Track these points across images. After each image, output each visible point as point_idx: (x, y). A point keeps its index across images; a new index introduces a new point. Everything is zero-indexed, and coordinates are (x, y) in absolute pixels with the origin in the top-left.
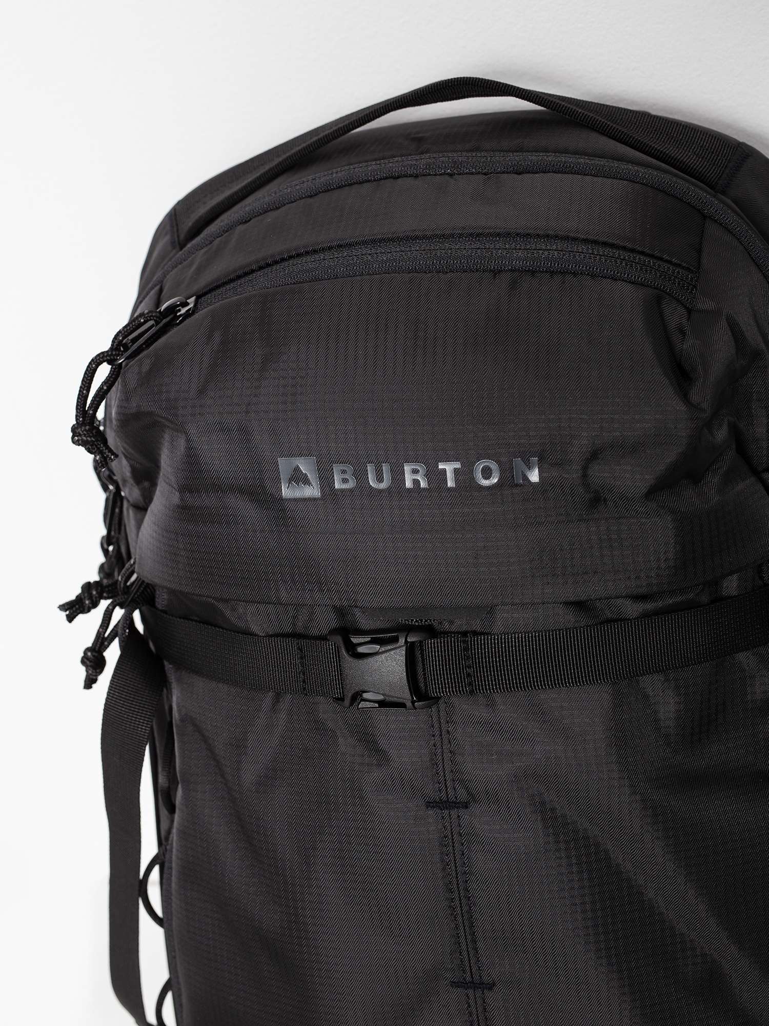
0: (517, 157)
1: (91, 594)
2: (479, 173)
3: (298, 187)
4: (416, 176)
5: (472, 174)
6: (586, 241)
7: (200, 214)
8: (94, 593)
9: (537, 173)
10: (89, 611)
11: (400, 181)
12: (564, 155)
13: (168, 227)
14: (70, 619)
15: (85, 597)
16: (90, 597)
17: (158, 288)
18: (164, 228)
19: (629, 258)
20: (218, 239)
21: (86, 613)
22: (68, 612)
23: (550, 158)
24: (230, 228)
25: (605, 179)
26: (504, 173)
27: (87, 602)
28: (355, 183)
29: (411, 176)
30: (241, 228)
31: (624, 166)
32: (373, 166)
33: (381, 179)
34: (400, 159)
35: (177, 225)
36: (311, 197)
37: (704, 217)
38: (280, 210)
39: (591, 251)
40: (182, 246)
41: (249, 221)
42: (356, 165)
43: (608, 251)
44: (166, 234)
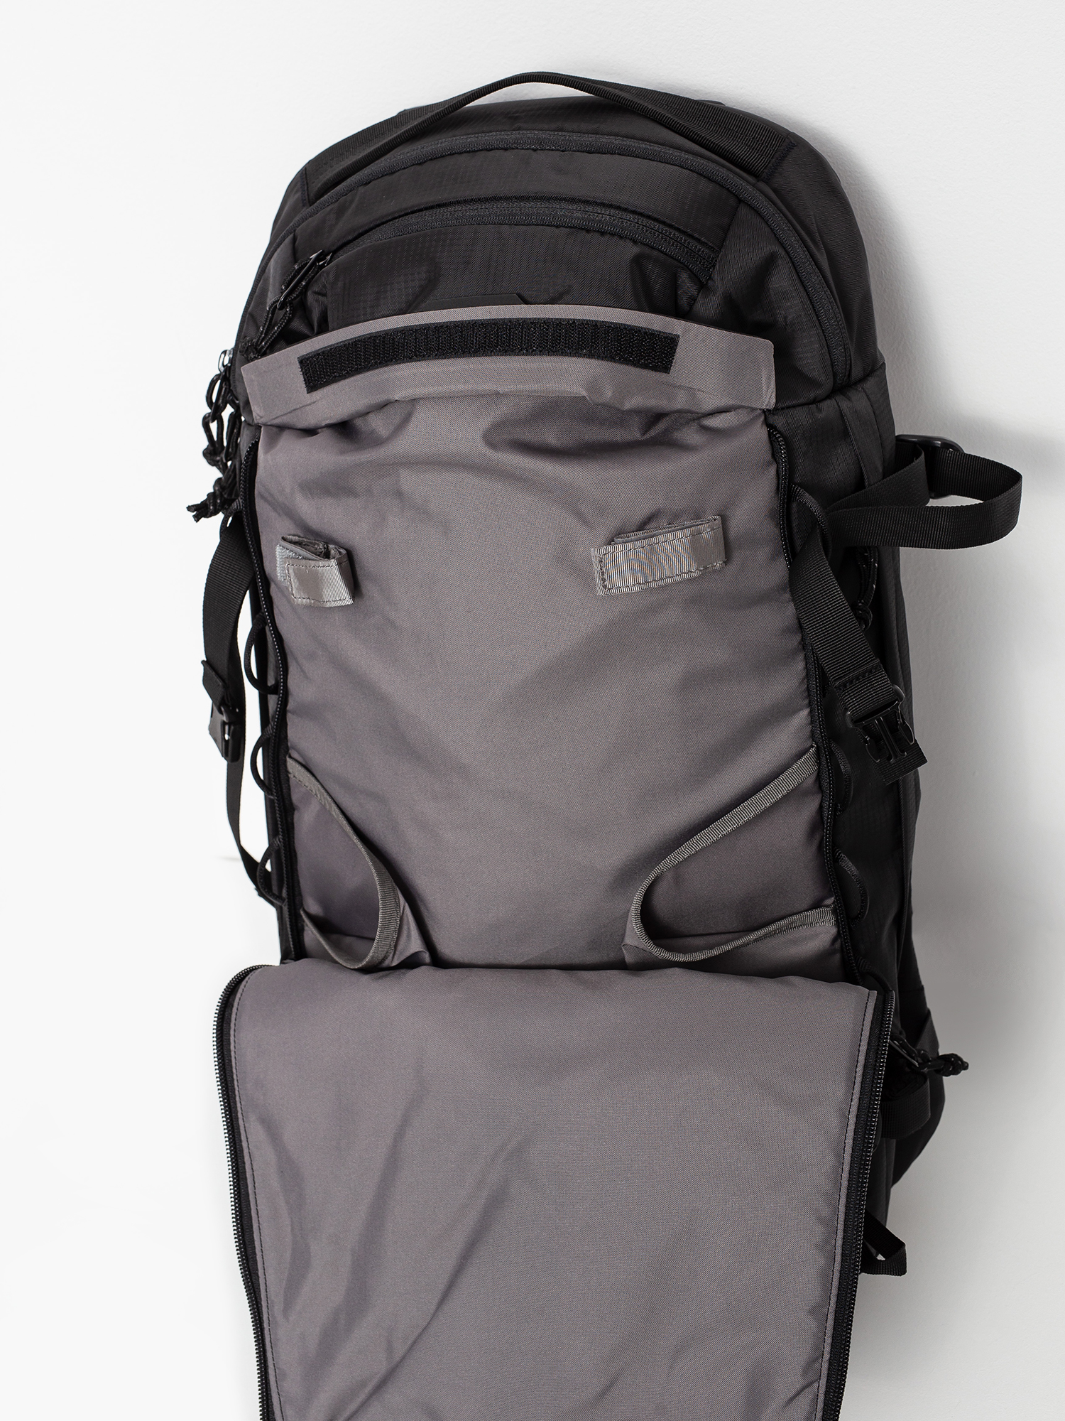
0: (591, 138)
1: (216, 502)
2: (558, 150)
3: (408, 155)
4: (506, 149)
5: (553, 150)
6: (634, 212)
7: (328, 177)
8: (219, 501)
9: (605, 154)
10: (211, 516)
11: (491, 153)
12: (630, 140)
13: (299, 185)
14: (197, 518)
15: (210, 503)
16: (215, 504)
17: (291, 236)
18: (295, 185)
19: (666, 233)
20: (343, 198)
21: (208, 517)
22: (195, 513)
23: (617, 141)
24: (351, 189)
25: (659, 163)
26: (578, 151)
27: (211, 508)
28: (456, 153)
29: (502, 149)
30: (361, 189)
31: (677, 153)
32: (472, 139)
33: (478, 151)
34: (495, 133)
35: (307, 184)
36: (420, 164)
37: (740, 201)
38: (395, 175)
39: (636, 221)
40: (311, 203)
41: (369, 183)
42: (458, 138)
43: (651, 223)
44: (297, 192)
